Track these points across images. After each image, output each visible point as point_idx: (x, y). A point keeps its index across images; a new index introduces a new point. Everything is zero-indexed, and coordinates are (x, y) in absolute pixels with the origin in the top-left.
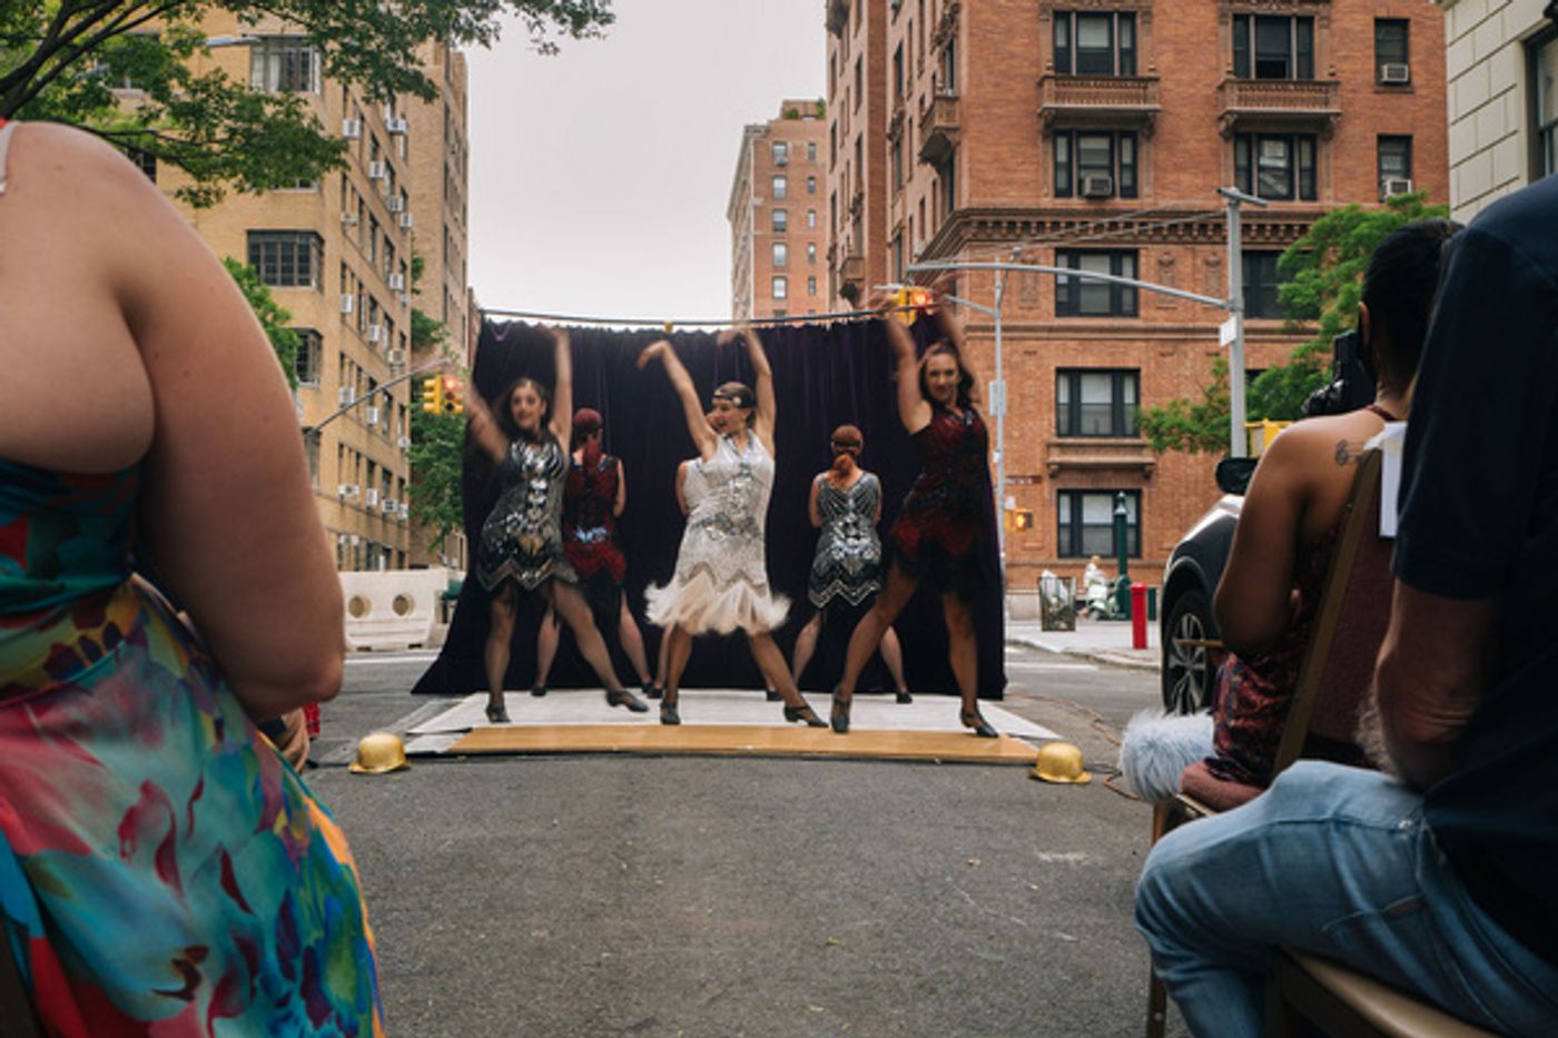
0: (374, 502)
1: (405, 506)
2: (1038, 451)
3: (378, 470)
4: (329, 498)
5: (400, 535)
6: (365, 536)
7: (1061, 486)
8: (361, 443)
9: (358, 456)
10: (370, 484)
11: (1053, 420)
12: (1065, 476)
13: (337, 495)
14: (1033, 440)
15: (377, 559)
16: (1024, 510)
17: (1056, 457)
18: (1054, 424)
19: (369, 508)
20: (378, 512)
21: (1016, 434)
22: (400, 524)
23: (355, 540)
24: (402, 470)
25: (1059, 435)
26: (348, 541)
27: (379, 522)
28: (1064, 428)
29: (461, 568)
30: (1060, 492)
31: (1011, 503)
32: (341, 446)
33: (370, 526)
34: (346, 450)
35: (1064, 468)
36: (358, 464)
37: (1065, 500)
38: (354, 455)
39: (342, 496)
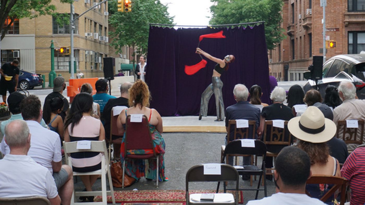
0: (97, 38)
1: (107, 38)
2: (341, 17)
3: (98, 25)
4: (82, 38)
5: (105, 49)
6: (94, 50)
7: (349, 30)
8: (92, 17)
9: (91, 21)
10: (95, 31)
11: (347, 6)
12: (351, 26)
13: (84, 37)
14: (339, 13)
15: (98, 58)
16: (333, 41)
17: (347, 19)
18: (347, 7)
19: (95, 40)
20: (98, 41)
21: (333, 11)
22: (105, 44)
23: (91, 53)
24: (106, 24)
25: (349, 11)
26: (89, 53)
27: (98, 44)
28: (351, 8)
29: (127, 59)
30: (349, 32)
31: (328, 38)
32: (85, 18)
33: (96, 46)
34: (87, 19)
35: (350, 23)
36: (91, 24)
37: (351, 36)
38: (90, 21)
39: (86, 37)
